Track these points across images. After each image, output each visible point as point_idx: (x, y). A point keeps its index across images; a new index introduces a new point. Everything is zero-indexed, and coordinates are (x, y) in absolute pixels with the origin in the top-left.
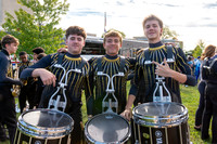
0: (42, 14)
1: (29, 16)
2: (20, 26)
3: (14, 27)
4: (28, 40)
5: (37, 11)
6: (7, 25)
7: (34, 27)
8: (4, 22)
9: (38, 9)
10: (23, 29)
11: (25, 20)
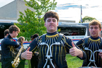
0: (40, 11)
1: (32, 12)
2: (28, 20)
3: (24, 20)
4: (32, 28)
5: (37, 9)
6: (20, 19)
7: (36, 20)
8: (19, 17)
9: (37, 8)
10: (29, 21)
11: (30, 15)
